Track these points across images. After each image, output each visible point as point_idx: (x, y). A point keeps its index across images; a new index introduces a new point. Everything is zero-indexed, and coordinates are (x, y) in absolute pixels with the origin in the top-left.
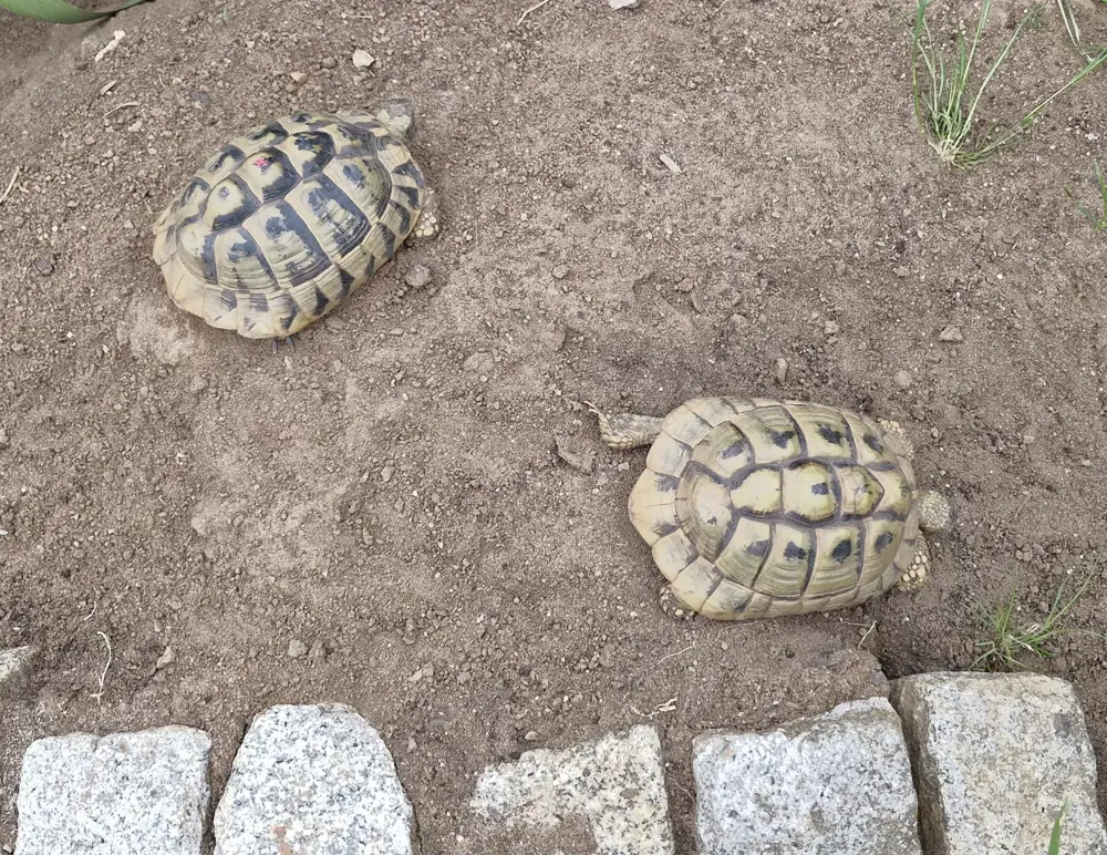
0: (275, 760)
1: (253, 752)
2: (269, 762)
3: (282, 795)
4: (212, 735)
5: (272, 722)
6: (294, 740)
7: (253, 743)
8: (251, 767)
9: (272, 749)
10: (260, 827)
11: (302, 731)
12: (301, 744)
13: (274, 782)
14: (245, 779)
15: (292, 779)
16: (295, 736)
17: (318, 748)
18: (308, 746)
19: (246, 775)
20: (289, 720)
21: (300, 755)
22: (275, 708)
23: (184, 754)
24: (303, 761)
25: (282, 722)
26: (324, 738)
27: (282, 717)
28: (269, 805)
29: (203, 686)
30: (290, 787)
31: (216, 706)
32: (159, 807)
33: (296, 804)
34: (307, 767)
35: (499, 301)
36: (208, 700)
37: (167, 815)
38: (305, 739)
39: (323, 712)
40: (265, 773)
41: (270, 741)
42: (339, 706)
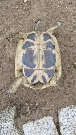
0: (67, 119)
1: (62, 119)
2: (66, 120)
3: (71, 125)
4: (52, 116)
5: (63, 113)
6: (69, 114)
7: (62, 117)
8: (63, 122)
9: (65, 117)
10: (70, 132)
11: (69, 112)
12: (70, 115)
13: (69, 123)
14: (64, 124)
15: (71, 121)
16: (68, 114)
17: (73, 115)
18: (72, 115)
19: (63, 123)
20: (66, 111)
21: (71, 117)
22: (62, 109)
23: (50, 122)
24: (72, 118)
25: (65, 112)
26: (74, 112)
27: (64, 111)
28: (69, 127)
29: (47, 108)
30: (72, 123)
31: (51, 111)
32: (49, 132)
33: (74, 126)
34: (73, 119)
35: (70, 26)
36: (49, 110)
37: (52, 133)
38: (70, 114)
39: (71, 108)
40: (66, 122)
41: (64, 116)
42: (73, 106)
